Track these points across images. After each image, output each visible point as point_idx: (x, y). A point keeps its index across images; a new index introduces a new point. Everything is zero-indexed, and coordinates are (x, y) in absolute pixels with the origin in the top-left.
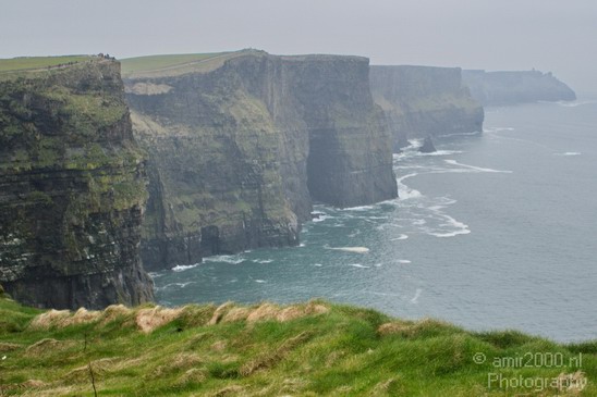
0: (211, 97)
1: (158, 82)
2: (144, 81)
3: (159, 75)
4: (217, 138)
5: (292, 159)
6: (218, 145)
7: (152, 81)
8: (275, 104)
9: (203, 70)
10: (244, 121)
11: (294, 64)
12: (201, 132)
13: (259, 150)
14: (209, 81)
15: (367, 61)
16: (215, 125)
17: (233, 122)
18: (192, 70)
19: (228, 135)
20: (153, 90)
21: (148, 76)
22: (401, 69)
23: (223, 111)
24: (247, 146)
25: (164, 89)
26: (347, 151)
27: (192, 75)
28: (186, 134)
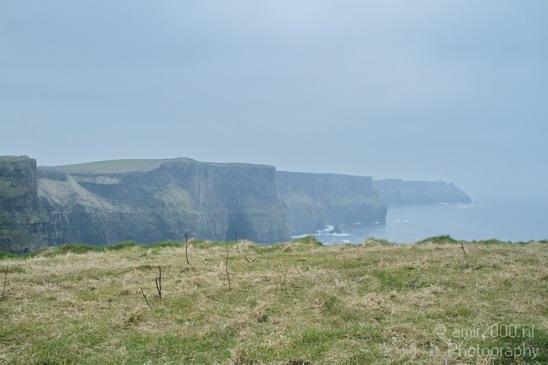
0: (149, 188)
1: (112, 176)
2: (103, 175)
3: (113, 172)
4: (152, 215)
5: (213, 232)
6: (152, 219)
7: (108, 175)
8: (201, 194)
9: (144, 170)
10: (170, 204)
11: (218, 169)
12: (140, 211)
13: (180, 224)
14: (149, 177)
15: (274, 168)
16: (152, 207)
17: (163, 205)
18: (136, 170)
19: (159, 213)
20: (108, 181)
21: (106, 172)
22: (324, 177)
23: (156, 197)
24: (171, 221)
25: (115, 181)
26: (255, 229)
27: (136, 173)
28: (129, 211)
